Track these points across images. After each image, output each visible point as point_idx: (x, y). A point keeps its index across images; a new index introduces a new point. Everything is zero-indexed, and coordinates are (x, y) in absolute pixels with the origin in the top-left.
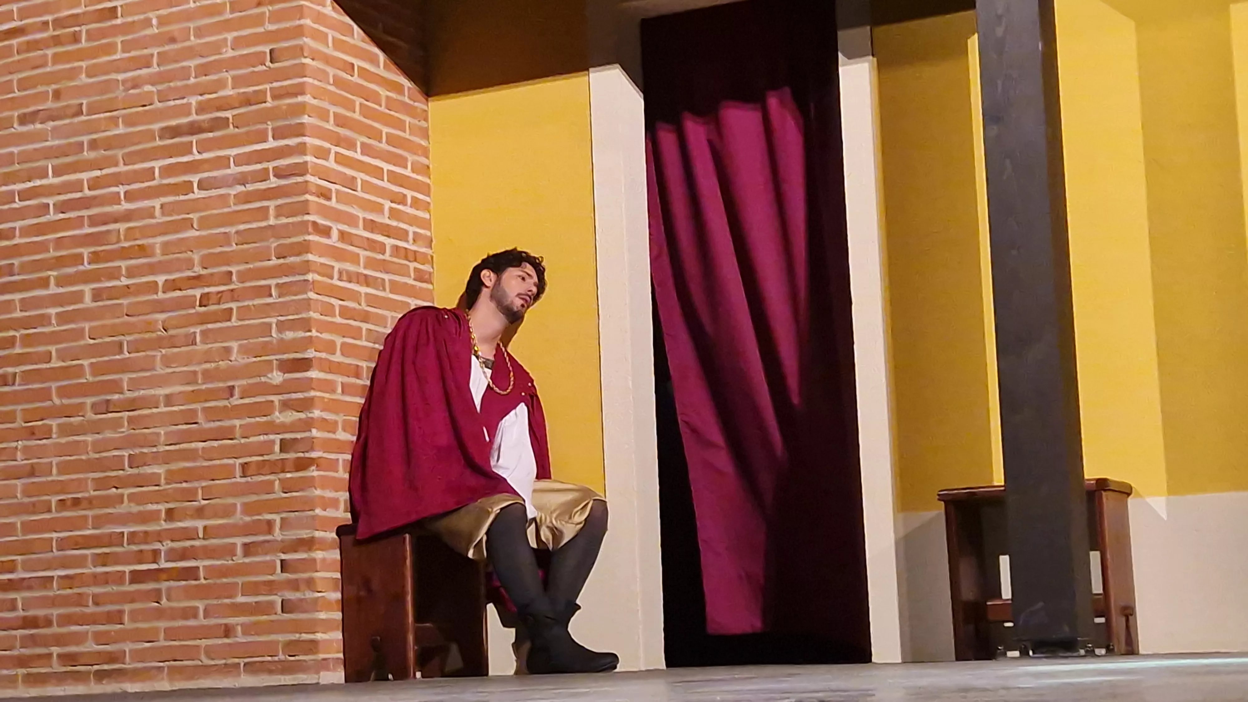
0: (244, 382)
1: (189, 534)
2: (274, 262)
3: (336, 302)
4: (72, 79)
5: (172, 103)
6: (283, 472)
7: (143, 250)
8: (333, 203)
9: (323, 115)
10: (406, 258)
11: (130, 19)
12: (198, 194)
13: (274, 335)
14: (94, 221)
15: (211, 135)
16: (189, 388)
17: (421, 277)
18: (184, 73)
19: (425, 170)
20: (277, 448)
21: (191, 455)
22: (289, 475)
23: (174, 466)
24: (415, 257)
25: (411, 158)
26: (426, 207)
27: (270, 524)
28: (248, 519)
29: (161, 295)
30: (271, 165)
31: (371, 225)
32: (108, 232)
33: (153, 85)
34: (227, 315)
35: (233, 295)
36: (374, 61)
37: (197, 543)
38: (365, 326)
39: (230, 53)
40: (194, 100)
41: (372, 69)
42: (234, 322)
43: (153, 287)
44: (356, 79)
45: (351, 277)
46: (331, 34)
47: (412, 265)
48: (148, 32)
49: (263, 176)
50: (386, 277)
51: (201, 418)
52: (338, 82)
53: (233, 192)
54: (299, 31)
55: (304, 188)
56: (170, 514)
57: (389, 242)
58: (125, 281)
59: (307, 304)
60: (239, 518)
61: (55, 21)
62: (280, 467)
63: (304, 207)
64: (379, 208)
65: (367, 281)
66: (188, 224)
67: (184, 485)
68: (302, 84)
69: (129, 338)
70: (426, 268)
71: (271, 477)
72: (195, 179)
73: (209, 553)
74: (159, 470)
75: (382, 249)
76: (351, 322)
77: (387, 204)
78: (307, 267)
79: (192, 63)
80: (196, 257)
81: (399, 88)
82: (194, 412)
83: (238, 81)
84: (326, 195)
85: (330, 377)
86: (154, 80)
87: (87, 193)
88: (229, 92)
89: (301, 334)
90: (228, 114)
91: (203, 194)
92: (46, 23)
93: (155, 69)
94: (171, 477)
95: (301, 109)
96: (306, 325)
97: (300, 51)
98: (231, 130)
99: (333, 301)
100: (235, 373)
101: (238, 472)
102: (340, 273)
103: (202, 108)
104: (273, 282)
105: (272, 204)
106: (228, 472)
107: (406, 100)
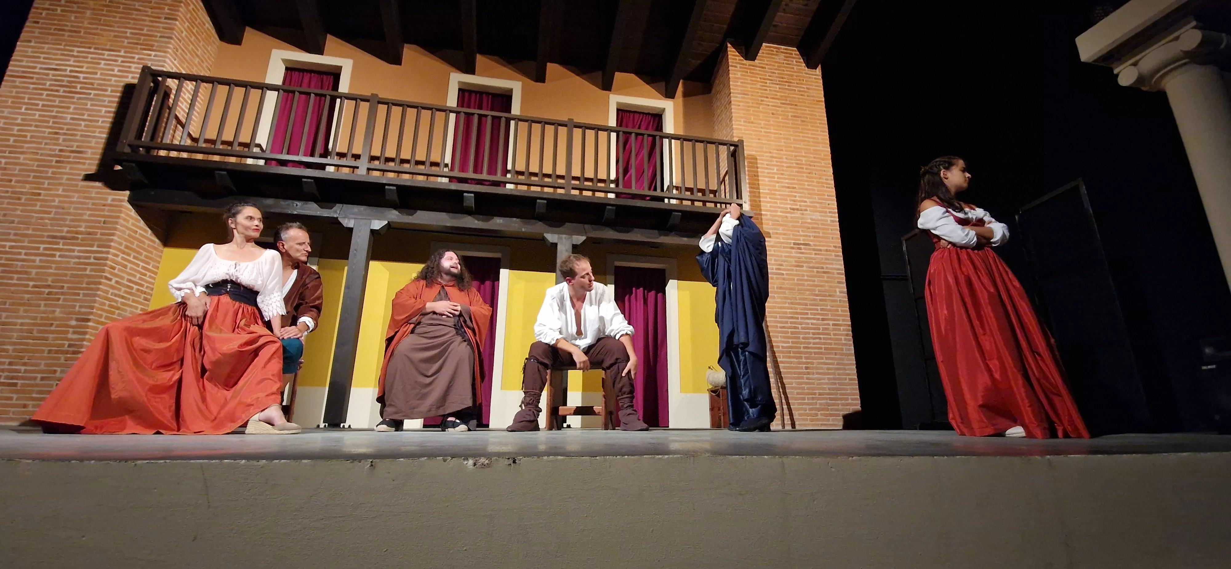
0: (58, 322)
1: (18, 371)
2: (84, 285)
3: (107, 303)
4: (13, 211)
5: (55, 228)
6: (67, 354)
7: (26, 273)
8: (116, 271)
9: (121, 244)
10: (141, 293)
11: (46, 198)
12: (57, 259)
13: (77, 308)
14: (7, 259)
15: (69, 241)
16: (33, 321)
17: (146, 299)
18: (65, 220)
19: (158, 268)
20: (66, 346)
21: (27, 344)
22: (68, 355)
23: (17, 347)
24: (145, 293)
25: (152, 263)
26: (154, 279)
27: (55, 372)
28: (46, 368)
29: (30, 289)
30: (93, 255)
31: (129, 281)
32: (12, 264)
33: (49, 220)
34: (59, 299)
35: (62, 294)
36: (146, 231)
37: (20, 374)
38: (117, 312)
39: (86, 217)
40: (66, 229)
41: (145, 234)
42: (60, 302)
43: (27, 286)
44: (137, 236)
45: (116, 295)
46: (131, 221)
47: (144, 295)
48: (53, 204)
49: (89, 258)
50: (131, 297)
51: (35, 332)
52: (129, 235)
53: (73, 260)
54: (118, 217)
55: (105, 265)
56: (10, 364)
57: (135, 287)
58: (15, 282)
59: (95, 301)
60: (42, 367)
61: (12, 191)
62: (67, 352)
63: (103, 271)
64: (135, 276)
65: (123, 297)
66: (51, 268)
67: (21, 354)
68: (114, 233)
69: (11, 301)
70: (149, 297)
71: (61, 355)
72: (58, 254)
73: (23, 378)
74: (10, 348)
75: (132, 288)
76: (112, 309)
77: (138, 275)
78: (98, 289)
79: (69, 217)
80: (50, 279)
81: (154, 242)
82: (33, 330)
83: (86, 227)
84: (114, 268)
85: (97, 325)
86: (49, 219)
87: (7, 249)
88: (82, 229)
89: (88, 310)
90: (80, 236)
91: (60, 259)
92: (7, 192)
93: (52, 216)
94: (14, 350)
95: (112, 240)
96: (92, 308)
97: (117, 223)
98: (79, 241)
99: (106, 301)
100: (55, 319)
101: (46, 352)
102: (112, 293)
103: (68, 232)
104: (81, 292)
105: (89, 267)
106: (43, 351)
107: (156, 246)
